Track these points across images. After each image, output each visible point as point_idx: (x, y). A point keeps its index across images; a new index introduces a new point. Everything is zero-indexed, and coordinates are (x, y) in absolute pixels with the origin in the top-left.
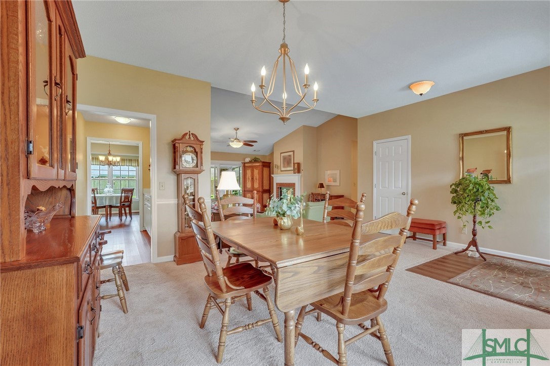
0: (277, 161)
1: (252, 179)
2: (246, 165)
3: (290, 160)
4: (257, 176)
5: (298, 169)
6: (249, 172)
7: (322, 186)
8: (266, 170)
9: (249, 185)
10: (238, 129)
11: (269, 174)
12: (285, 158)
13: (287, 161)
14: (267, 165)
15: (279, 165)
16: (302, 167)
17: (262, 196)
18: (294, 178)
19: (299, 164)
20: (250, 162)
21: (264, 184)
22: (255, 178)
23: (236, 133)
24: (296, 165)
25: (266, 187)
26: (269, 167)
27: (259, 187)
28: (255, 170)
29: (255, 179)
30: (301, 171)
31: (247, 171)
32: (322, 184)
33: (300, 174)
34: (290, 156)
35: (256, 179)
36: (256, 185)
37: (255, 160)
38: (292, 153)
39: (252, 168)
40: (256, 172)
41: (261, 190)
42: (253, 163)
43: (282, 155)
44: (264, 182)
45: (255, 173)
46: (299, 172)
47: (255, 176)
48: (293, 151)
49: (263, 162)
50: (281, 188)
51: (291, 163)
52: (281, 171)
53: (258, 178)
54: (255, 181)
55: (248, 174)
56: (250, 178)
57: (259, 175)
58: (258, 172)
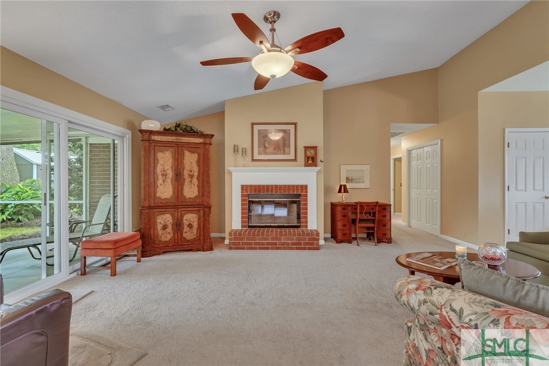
1: (178, 175)
2: (157, 138)
3: (285, 139)
4: (195, 169)
6: (165, 157)
9: (165, 192)
12: (265, 135)
15: (247, 146)
16: (320, 156)
22: (185, 173)
24: (311, 151)
27: (202, 196)
28: (187, 153)
29: (186, 176)
30: (319, 162)
33: (318, 168)
34: (283, 131)
35: (191, 176)
36: (192, 192)
38: (289, 128)
39: (179, 147)
40: (191, 158)
41: (207, 201)
43: (257, 127)
45: (186, 162)
46: (314, 164)
47: (187, 167)
48: (296, 124)
51: (286, 145)
52: (253, 160)
53: (196, 174)
54: (187, 180)
55: (161, 162)
56: (170, 174)
57: (199, 166)
58: (196, 159)
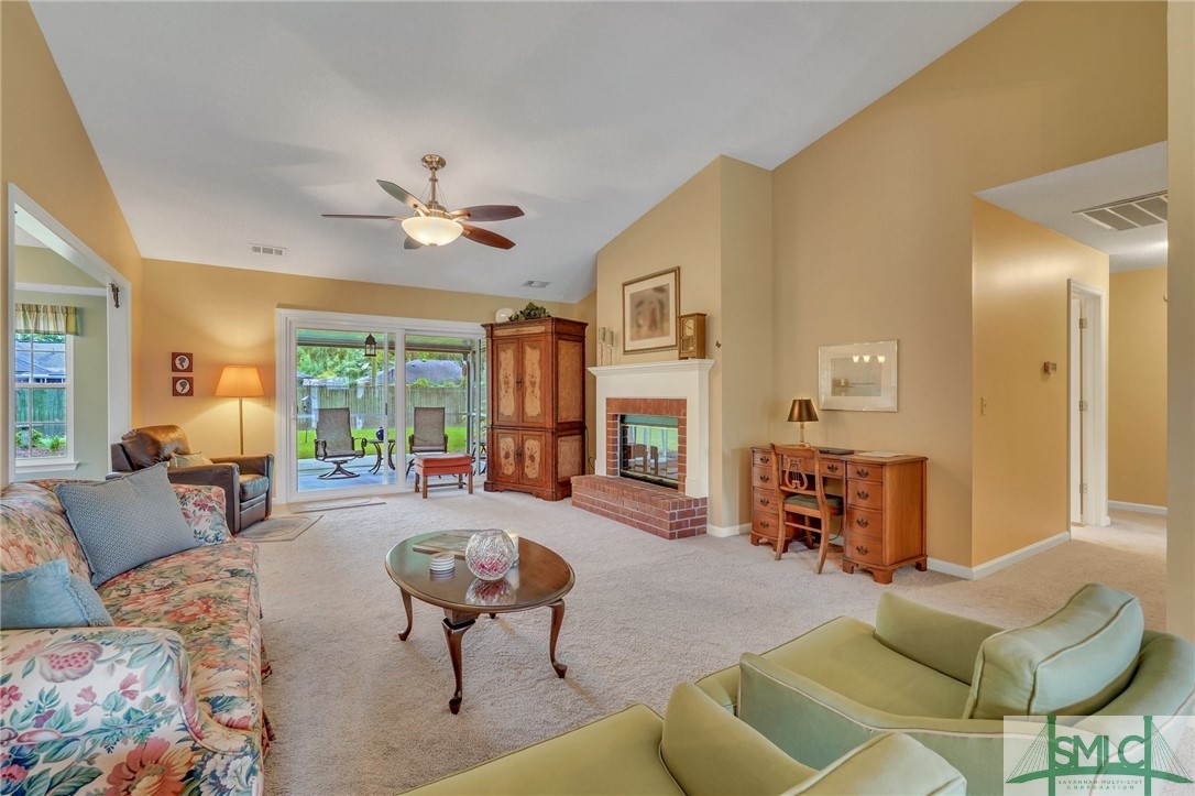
0: (610, 314)
1: (520, 382)
2: (498, 333)
3: (663, 305)
4: (538, 373)
5: (697, 340)
6: (507, 358)
7: (806, 411)
8: (567, 350)
9: (508, 407)
10: (442, 163)
11: (578, 365)
12: (639, 303)
13: (650, 312)
14: (572, 332)
15: (617, 329)
16: (716, 333)
17: (555, 447)
18: (681, 379)
19: (702, 320)
20: (513, 321)
21: (561, 403)
22: (527, 379)
23: (434, 180)
24: (691, 323)
25: (569, 414)
26: (581, 339)
27: (544, 413)
28: (528, 350)
29: (527, 384)
30: (712, 346)
31: (503, 356)
32: (808, 403)
33: (708, 362)
34: (660, 290)
35: (533, 384)
36: (534, 407)
37: (532, 314)
38: (669, 280)
39: (519, 342)
40: (533, 357)
41: (549, 423)
42: (521, 324)
43: (630, 290)
44: (562, 394)
45: (528, 363)
46: (702, 352)
47: (529, 370)
48: (677, 271)
49: (558, 321)
50: (623, 418)
51: (664, 316)
52: (625, 352)
53: (538, 380)
54: (529, 390)
55: (503, 366)
56: (512, 380)
57: (541, 368)
58: (538, 358)
